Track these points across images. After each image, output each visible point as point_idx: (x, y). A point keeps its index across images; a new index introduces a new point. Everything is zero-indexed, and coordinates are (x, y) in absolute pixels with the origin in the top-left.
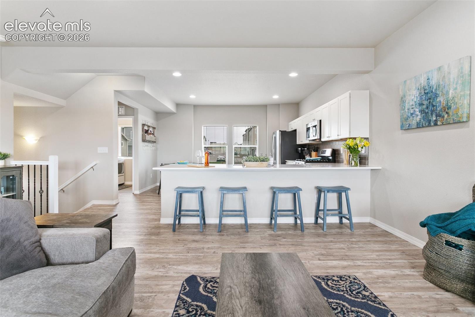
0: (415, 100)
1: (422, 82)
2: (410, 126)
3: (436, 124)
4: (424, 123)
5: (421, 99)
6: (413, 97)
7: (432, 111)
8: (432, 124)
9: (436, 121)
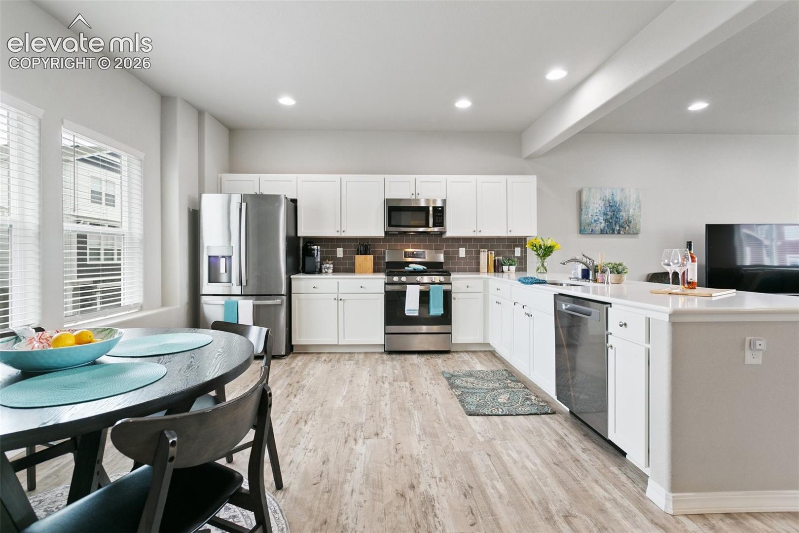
0: (600, 209)
1: (607, 195)
2: (593, 231)
3: (619, 233)
4: (608, 230)
5: (606, 209)
6: (598, 206)
7: (616, 223)
8: (616, 232)
9: (619, 230)
